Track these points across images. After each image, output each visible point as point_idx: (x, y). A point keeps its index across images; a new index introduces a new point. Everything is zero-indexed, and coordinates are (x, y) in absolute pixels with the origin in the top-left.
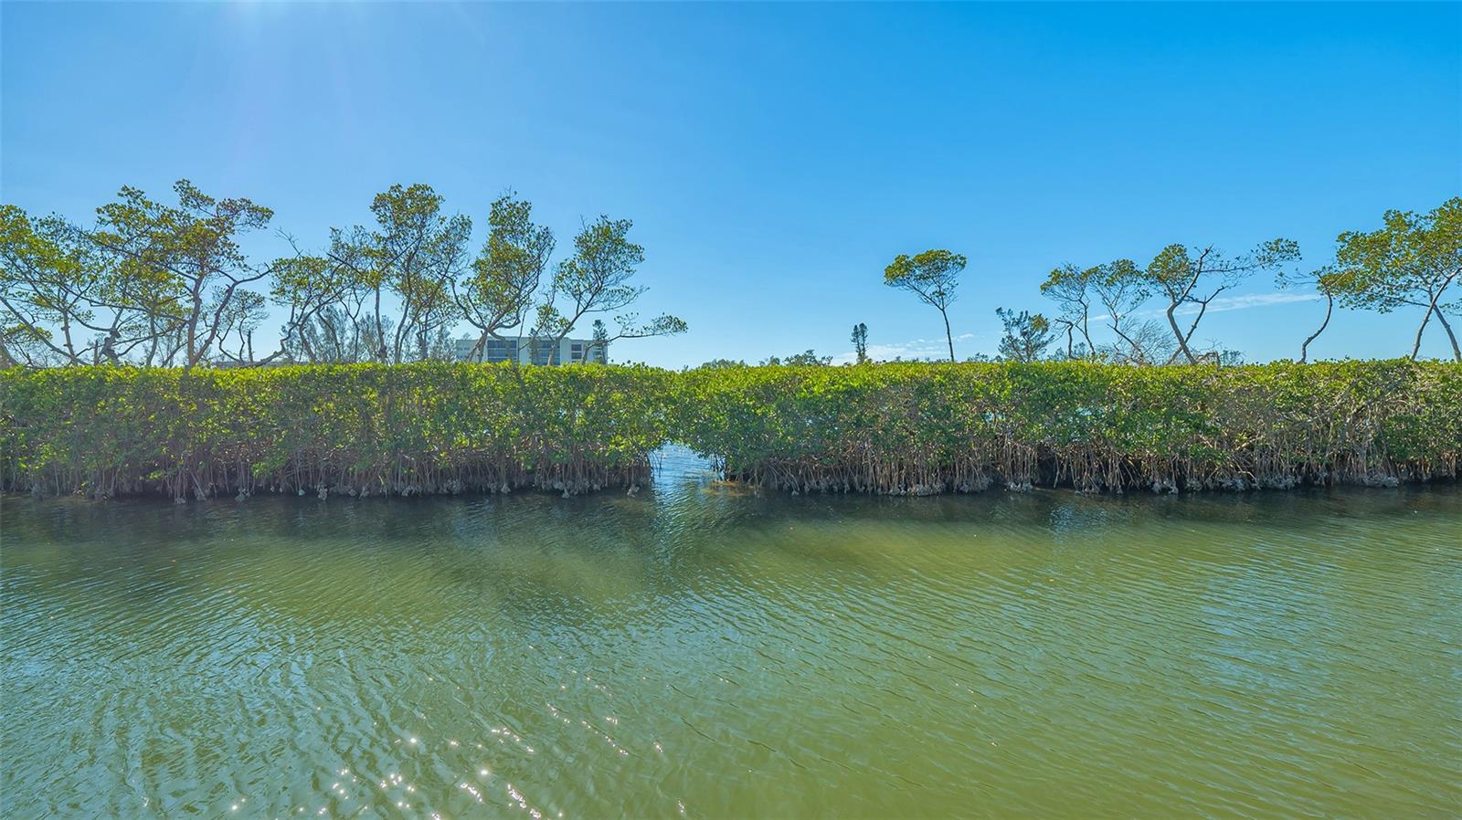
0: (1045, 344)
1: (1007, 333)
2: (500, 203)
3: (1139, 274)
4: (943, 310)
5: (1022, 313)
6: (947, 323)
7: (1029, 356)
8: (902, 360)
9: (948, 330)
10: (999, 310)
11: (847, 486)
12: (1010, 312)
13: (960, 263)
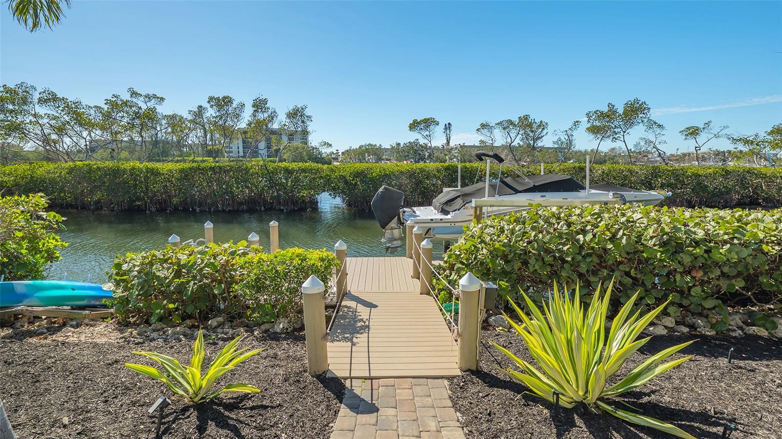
0: (542, 137)
2: (256, 100)
13: (437, 124)
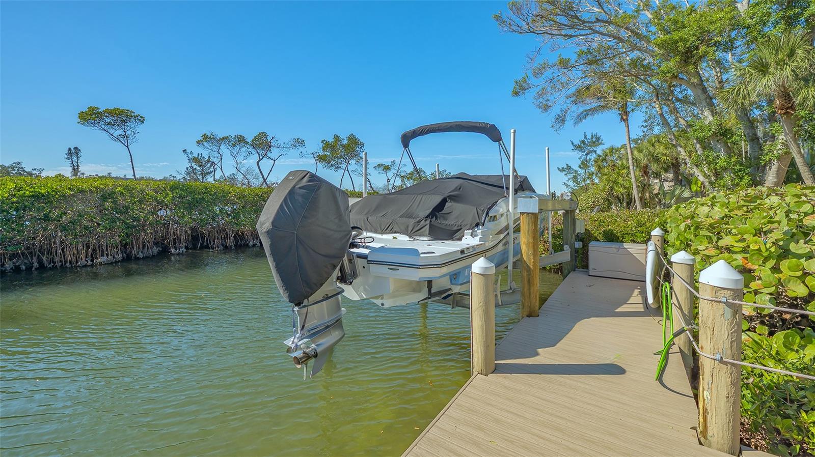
1: (190, 164)
3: (247, 143)
4: (127, 147)
5: (199, 154)
6: (131, 155)
7: (203, 178)
8: (112, 175)
9: (132, 160)
10: (185, 151)
11: (36, 265)
12: (191, 153)
13: (140, 120)
